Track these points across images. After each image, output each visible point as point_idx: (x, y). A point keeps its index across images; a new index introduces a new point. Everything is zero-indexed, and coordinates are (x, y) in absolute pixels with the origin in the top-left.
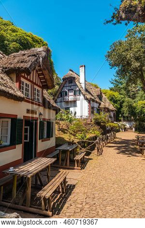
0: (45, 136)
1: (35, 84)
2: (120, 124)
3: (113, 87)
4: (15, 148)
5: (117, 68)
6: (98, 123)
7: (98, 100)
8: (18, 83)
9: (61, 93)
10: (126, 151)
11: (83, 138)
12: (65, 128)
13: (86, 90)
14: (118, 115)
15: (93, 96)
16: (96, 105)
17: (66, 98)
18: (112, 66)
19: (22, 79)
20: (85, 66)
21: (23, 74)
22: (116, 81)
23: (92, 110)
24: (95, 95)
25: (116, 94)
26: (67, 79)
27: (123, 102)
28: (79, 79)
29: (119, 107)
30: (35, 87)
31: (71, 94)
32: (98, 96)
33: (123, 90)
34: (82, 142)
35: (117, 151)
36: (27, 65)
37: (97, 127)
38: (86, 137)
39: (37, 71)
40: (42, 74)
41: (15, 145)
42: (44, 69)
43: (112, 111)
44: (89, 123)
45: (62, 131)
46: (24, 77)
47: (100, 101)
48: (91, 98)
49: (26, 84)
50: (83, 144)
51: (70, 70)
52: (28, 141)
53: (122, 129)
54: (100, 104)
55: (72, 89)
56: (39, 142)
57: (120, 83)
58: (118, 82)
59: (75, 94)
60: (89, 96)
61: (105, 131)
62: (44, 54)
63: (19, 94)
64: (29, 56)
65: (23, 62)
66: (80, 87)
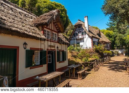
0: (61, 59)
1: (53, 31)
2: (114, 51)
3: (109, 27)
4: (43, 66)
5: (110, 15)
6: (97, 51)
7: (97, 36)
8: (43, 31)
9: (74, 34)
10: (115, 68)
11: (86, 61)
12: (76, 55)
13: (89, 31)
14: (112, 46)
15: (94, 34)
16: (96, 40)
17: (77, 37)
18: (106, 14)
19: (45, 29)
20: (87, 17)
21: (46, 26)
22: (110, 23)
23: (94, 43)
24: (96, 33)
25: (111, 32)
26: (77, 25)
27: (116, 36)
28: (84, 25)
29: (113, 40)
30: (53, 32)
31: (80, 34)
32: (98, 34)
33: (116, 29)
35: (109, 69)
36: (46, 21)
37: (97, 54)
38: (88, 60)
39: (54, 23)
40: (57, 25)
41: (42, 64)
42: (58, 22)
43: (109, 43)
44: (92, 51)
45: (74, 57)
48: (92, 36)
49: (48, 31)
50: (86, 64)
51: (79, 20)
52: (51, 62)
53: (116, 54)
54: (99, 39)
55: (81, 32)
56: (57, 63)
57: (114, 24)
58: (112, 24)
59: (82, 34)
60: (91, 35)
61: (102, 56)
62: (56, 13)
63: (43, 37)
64: (48, 16)
65: (44, 19)
66: (85, 30)
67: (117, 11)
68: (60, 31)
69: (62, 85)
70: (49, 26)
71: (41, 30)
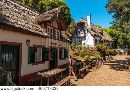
0: (63, 57)
1: (55, 28)
2: (116, 50)
3: (112, 26)
4: (44, 63)
5: (113, 14)
6: (99, 50)
8: (45, 29)
9: (76, 32)
10: (117, 67)
11: (88, 59)
12: (78, 53)
13: (92, 29)
14: (115, 44)
15: (96, 33)
16: (99, 39)
17: (79, 35)
18: (110, 12)
19: (48, 26)
20: (90, 15)
21: (48, 24)
22: (114, 22)
23: (96, 41)
24: (98, 32)
25: (114, 31)
26: (80, 23)
27: (119, 35)
28: (87, 23)
29: (116, 39)
30: (56, 30)
31: (83, 32)
32: (100, 33)
33: (119, 28)
34: (87, 61)
35: (110, 67)
36: (49, 19)
37: (98, 52)
38: (89, 58)
39: (56, 21)
40: (59, 23)
41: (44, 61)
42: (60, 20)
43: (111, 42)
44: (94, 49)
45: (76, 55)
46: (49, 25)
47: (101, 36)
48: (95, 35)
49: (50, 29)
50: (87, 62)
51: (81, 18)
52: (53, 59)
53: (118, 53)
54: (101, 38)
55: (83, 30)
56: (59, 60)
57: (117, 23)
58: (115, 23)
59: (85, 33)
60: (93, 33)
61: (104, 54)
62: (59, 11)
63: (46, 34)
64: (50, 14)
65: (47, 17)
66: (87, 28)
67: (121, 10)
68: (62, 29)
69: (63, 81)
70: (51, 24)
71: (44, 27)
